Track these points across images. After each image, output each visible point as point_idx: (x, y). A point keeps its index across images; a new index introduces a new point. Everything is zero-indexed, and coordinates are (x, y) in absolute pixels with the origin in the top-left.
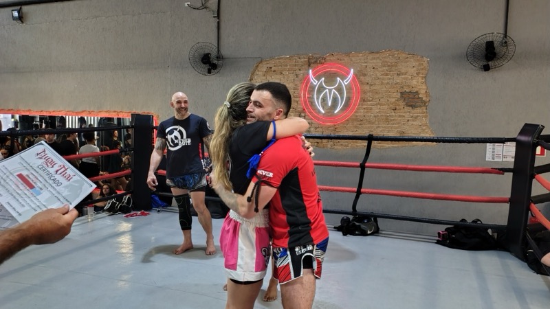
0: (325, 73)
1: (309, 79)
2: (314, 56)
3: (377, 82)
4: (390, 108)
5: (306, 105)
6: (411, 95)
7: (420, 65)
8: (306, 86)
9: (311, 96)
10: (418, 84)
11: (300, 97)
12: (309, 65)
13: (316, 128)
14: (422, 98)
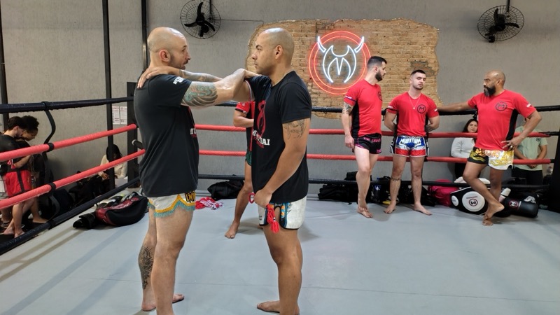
0: (334, 40)
1: (317, 46)
2: (323, 21)
3: (388, 51)
4: (401, 78)
5: (314, 74)
6: (421, 65)
7: (430, 35)
8: (314, 54)
9: (318, 64)
10: (428, 54)
11: (307, 65)
12: (317, 32)
13: (324, 98)
14: (431, 68)
